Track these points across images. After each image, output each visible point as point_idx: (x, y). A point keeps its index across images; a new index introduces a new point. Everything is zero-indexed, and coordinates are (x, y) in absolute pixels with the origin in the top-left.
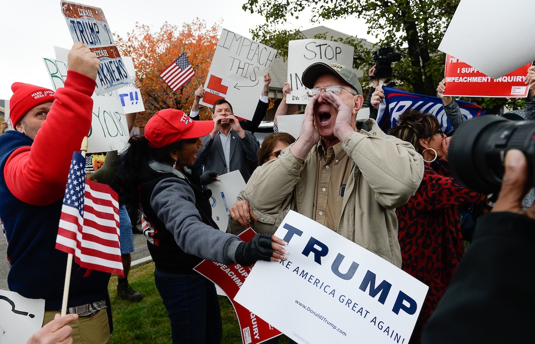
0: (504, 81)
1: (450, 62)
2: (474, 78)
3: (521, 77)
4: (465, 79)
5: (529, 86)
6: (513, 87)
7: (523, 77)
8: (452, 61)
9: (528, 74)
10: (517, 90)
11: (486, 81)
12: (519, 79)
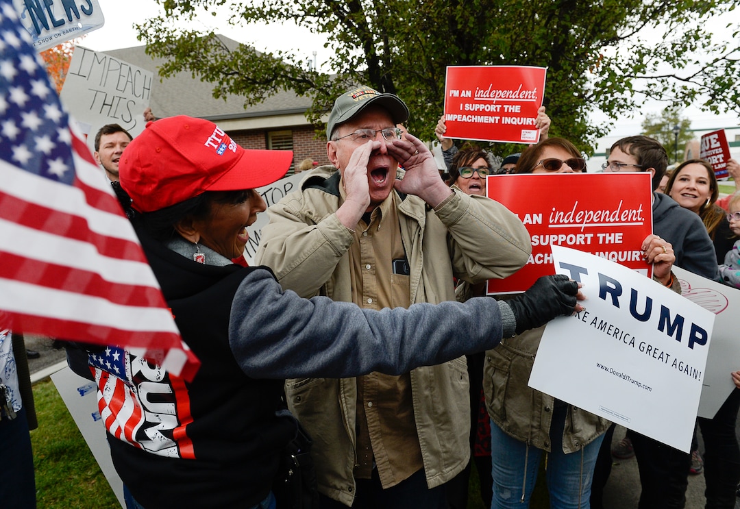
0: (513, 123)
1: (451, 95)
2: (479, 117)
3: (531, 119)
4: (470, 118)
5: (540, 130)
6: (523, 131)
7: (534, 119)
8: (453, 94)
9: (538, 117)
10: (528, 135)
11: (493, 122)
12: (529, 121)
